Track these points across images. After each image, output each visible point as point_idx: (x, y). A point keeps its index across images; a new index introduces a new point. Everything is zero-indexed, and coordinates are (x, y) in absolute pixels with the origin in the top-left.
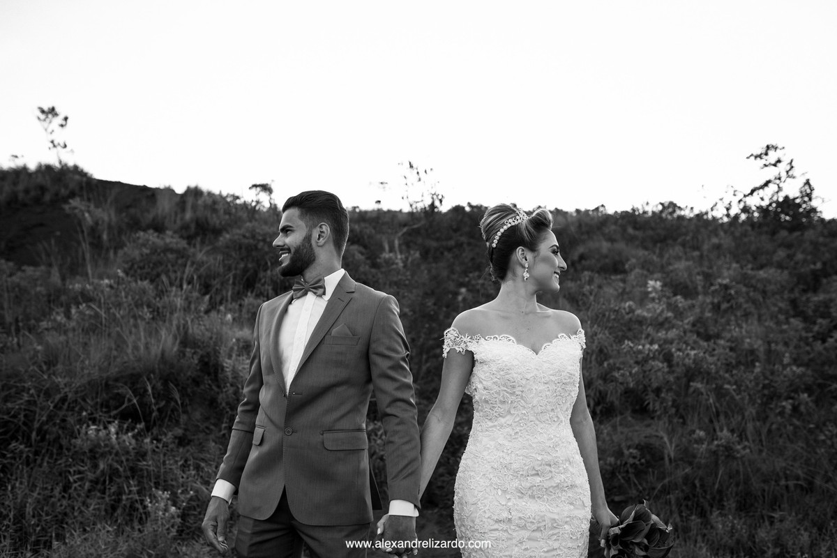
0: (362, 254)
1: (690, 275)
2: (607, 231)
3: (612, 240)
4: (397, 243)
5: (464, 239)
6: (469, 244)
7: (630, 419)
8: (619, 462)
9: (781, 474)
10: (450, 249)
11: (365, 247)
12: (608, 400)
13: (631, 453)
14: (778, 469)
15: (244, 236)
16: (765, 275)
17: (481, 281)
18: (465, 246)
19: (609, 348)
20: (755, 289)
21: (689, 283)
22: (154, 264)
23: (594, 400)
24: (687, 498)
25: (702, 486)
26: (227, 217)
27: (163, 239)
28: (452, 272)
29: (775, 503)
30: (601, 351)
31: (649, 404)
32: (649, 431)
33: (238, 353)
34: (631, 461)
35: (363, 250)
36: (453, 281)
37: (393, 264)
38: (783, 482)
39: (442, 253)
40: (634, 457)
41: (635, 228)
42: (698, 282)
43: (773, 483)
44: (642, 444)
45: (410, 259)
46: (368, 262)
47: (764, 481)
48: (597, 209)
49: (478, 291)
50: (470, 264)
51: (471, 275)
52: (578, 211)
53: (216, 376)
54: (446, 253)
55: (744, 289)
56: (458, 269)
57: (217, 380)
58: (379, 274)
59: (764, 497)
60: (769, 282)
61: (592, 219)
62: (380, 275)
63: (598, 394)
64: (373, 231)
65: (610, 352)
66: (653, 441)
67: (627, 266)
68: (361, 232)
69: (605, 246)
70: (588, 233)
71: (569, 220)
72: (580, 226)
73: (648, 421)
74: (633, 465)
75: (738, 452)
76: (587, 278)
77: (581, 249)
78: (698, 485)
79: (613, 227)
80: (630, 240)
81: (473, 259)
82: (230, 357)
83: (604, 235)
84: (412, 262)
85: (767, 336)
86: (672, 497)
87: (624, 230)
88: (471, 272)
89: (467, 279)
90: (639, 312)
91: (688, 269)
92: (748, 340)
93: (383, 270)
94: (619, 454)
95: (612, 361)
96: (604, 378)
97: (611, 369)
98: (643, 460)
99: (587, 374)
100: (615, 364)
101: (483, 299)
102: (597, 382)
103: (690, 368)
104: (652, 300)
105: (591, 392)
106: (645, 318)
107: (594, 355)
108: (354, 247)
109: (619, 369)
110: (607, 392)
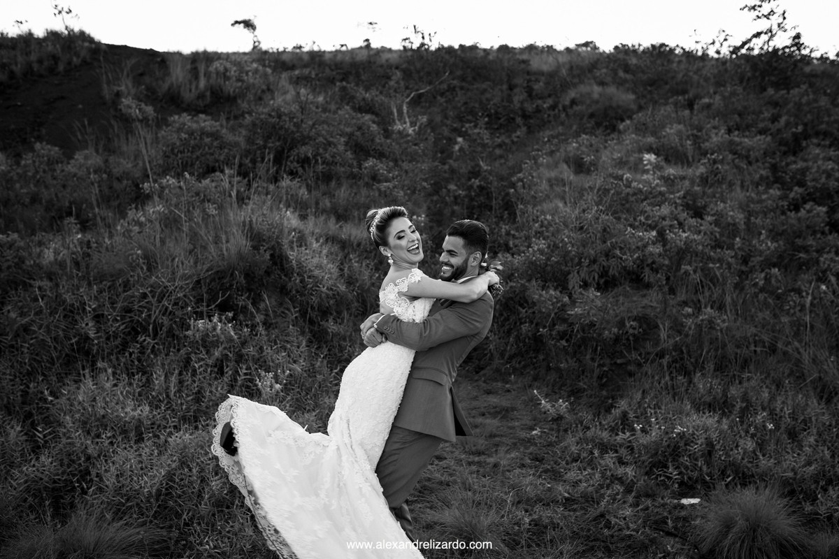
0: (375, 123)
1: (681, 139)
2: (598, 73)
3: (602, 84)
4: (405, 108)
6: (462, 88)
7: (628, 289)
8: (621, 332)
9: (751, 340)
10: (442, 93)
12: (610, 274)
13: (631, 325)
14: (749, 335)
16: (750, 143)
17: (476, 131)
18: (457, 89)
19: (611, 228)
20: (740, 156)
21: (680, 148)
22: (193, 148)
23: (598, 274)
24: (675, 361)
25: (689, 352)
26: (240, 84)
27: (197, 122)
28: (446, 117)
29: (745, 364)
30: (605, 230)
31: (644, 277)
32: (645, 301)
33: (298, 244)
34: (631, 331)
36: (447, 126)
37: (405, 135)
38: (752, 348)
39: (435, 98)
40: (634, 329)
42: (689, 147)
43: (745, 348)
44: (640, 315)
45: (418, 124)
46: (381, 131)
47: (738, 347)
49: (475, 141)
50: (463, 109)
53: (282, 265)
54: (439, 98)
55: (730, 156)
56: (451, 113)
57: (283, 270)
59: (736, 360)
60: (753, 148)
63: (601, 269)
65: (612, 231)
66: (648, 311)
69: (597, 90)
70: (579, 76)
72: (571, 68)
73: (645, 292)
74: (634, 335)
75: (718, 325)
77: (572, 94)
78: (685, 351)
80: (621, 83)
81: (466, 103)
82: (292, 248)
83: (595, 78)
84: (420, 126)
85: (748, 206)
86: (665, 361)
87: (615, 72)
90: (635, 184)
91: (679, 133)
92: (731, 213)
94: (621, 324)
95: (614, 240)
96: (607, 255)
97: (613, 246)
98: (641, 330)
99: (593, 252)
100: (617, 243)
101: (479, 149)
102: (601, 259)
103: (681, 249)
104: (647, 172)
105: (596, 267)
106: (640, 191)
107: (599, 235)
108: (368, 117)
109: (621, 249)
110: (609, 267)
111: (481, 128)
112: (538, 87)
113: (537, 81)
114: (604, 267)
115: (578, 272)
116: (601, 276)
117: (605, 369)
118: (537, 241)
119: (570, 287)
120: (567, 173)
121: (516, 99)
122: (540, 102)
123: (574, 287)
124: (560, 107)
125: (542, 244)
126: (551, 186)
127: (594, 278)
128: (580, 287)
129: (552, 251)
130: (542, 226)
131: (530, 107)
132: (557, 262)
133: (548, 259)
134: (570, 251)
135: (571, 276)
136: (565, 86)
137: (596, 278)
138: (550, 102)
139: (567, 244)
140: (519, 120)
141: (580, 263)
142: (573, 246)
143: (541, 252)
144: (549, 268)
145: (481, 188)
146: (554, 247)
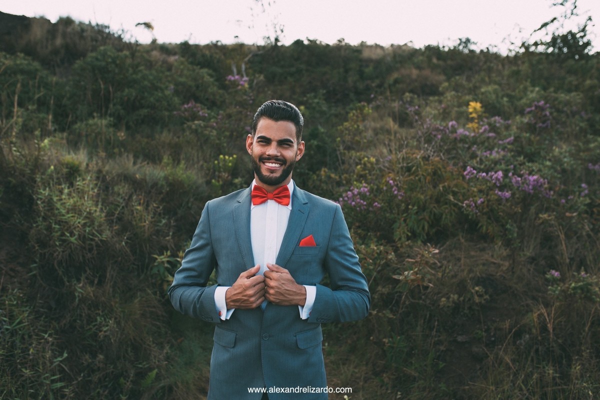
0: (211, 76)
2: (416, 60)
3: (419, 67)
4: (243, 67)
5: (303, 66)
7: (463, 241)
8: (462, 299)
10: (292, 75)
11: (215, 70)
12: (442, 223)
13: (477, 292)
15: (97, 59)
16: (567, 98)
17: (316, 101)
19: (443, 170)
23: (428, 222)
27: (14, 60)
30: (435, 173)
31: (482, 226)
32: (486, 257)
34: (476, 299)
35: (214, 74)
37: (238, 85)
39: (286, 78)
41: (438, 59)
44: (484, 275)
45: (255, 82)
46: (216, 83)
48: (406, 44)
49: (314, 108)
50: (308, 87)
51: (308, 95)
52: (392, 45)
54: (289, 78)
56: (298, 90)
58: (226, 94)
60: (569, 103)
61: (404, 51)
62: (227, 96)
63: (432, 217)
64: (223, 57)
65: (444, 173)
66: (492, 270)
67: (441, 89)
68: (211, 57)
69: (415, 72)
70: (401, 62)
71: (387, 52)
72: (395, 56)
73: (483, 245)
74: (479, 304)
76: (409, 99)
77: (395, 75)
79: (421, 58)
80: (434, 68)
81: (310, 83)
83: (413, 64)
84: (257, 84)
87: (429, 59)
88: (308, 93)
89: (305, 99)
90: (461, 131)
91: (495, 91)
93: (230, 90)
94: (462, 287)
95: (446, 184)
96: (438, 201)
97: (447, 190)
98: (487, 297)
99: (422, 197)
100: (449, 187)
101: (317, 115)
102: (432, 206)
103: (529, 194)
104: (472, 120)
105: (426, 215)
106: (466, 137)
107: (429, 178)
108: (205, 70)
109: (455, 194)
110: (442, 215)
111: (320, 99)
112: (369, 70)
113: (367, 66)
114: (435, 214)
115: (405, 221)
116: (431, 226)
117: (442, 348)
118: (358, 184)
119: (396, 238)
120: (391, 124)
121: (350, 80)
122: (369, 82)
123: (400, 239)
124: (386, 85)
125: (364, 188)
126: (376, 134)
127: (423, 228)
128: (408, 238)
129: (375, 196)
130: (364, 169)
131: (361, 86)
132: (381, 208)
133: (370, 204)
134: (396, 196)
135: (397, 225)
136: (390, 69)
137: (426, 228)
138: (377, 82)
139: (392, 187)
140: (352, 95)
141: (407, 210)
142: (399, 191)
143: (362, 196)
144: (371, 215)
145: (318, 147)
146: (376, 192)
